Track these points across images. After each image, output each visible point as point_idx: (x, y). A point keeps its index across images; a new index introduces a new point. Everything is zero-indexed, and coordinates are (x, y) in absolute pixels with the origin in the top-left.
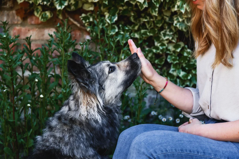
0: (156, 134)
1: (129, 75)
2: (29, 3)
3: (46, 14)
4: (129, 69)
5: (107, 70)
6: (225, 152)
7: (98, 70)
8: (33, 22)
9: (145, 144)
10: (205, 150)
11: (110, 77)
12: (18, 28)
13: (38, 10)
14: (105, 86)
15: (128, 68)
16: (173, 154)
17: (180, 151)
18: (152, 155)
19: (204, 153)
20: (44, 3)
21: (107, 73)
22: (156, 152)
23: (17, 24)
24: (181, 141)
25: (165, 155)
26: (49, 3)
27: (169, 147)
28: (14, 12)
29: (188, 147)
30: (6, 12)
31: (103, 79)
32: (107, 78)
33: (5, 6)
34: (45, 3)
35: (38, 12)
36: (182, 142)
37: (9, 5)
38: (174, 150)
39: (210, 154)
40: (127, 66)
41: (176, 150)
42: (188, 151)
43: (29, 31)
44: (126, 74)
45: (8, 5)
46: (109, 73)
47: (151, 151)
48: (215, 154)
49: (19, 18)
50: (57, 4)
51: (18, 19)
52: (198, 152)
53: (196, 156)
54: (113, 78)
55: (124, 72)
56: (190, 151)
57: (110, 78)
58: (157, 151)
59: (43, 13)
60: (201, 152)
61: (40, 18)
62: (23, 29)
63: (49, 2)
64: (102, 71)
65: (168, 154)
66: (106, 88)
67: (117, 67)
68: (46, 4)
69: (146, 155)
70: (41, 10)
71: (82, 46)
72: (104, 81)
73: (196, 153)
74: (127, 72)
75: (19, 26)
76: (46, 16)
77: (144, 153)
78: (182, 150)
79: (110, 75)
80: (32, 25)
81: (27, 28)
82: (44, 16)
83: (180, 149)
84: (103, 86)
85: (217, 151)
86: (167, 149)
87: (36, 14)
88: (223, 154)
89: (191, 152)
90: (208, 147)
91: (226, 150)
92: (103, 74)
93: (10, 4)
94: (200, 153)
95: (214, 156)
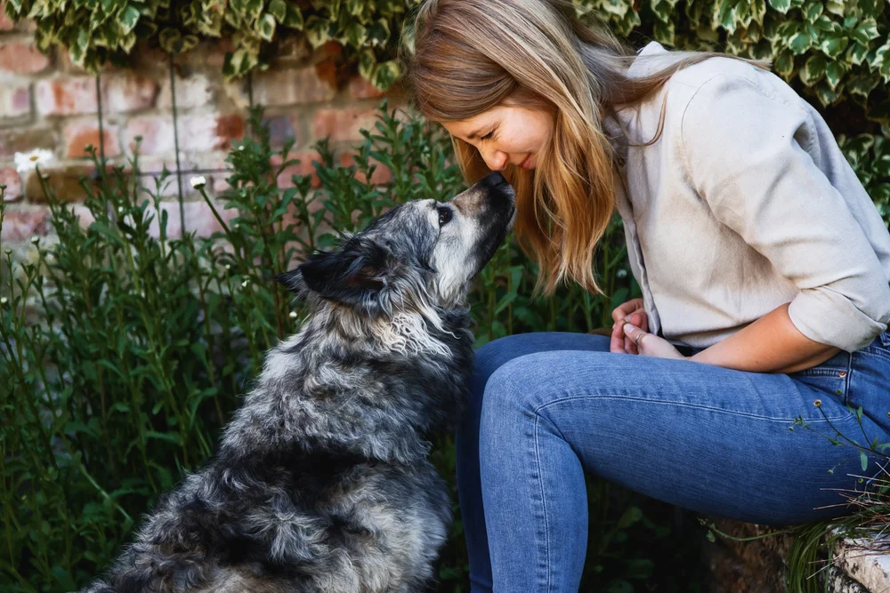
0: (541, 359)
1: (489, 226)
2: (340, 45)
3: (387, 70)
4: (487, 211)
5: (433, 218)
6: (716, 391)
7: (411, 224)
8: (363, 94)
9: (514, 384)
10: (662, 388)
11: (446, 235)
12: (325, 112)
13: (367, 61)
14: (435, 260)
15: (483, 209)
16: (582, 402)
17: (598, 392)
18: (530, 407)
19: (660, 394)
20: (372, 44)
21: (436, 226)
22: (539, 401)
23: (322, 103)
24: (600, 369)
25: (562, 404)
26: (385, 42)
27: (570, 384)
28: (312, 70)
29: (620, 383)
30: (291, 73)
31: (428, 245)
32: (437, 239)
33: (288, 58)
34: (375, 41)
35: (366, 67)
36: (605, 372)
37: (297, 55)
38: (584, 392)
39: (675, 396)
40: (479, 204)
41: (588, 391)
42: (619, 392)
43: (355, 117)
44: (481, 224)
45: (294, 53)
46: (441, 225)
47: (529, 397)
48: (688, 397)
49: (326, 86)
50: (410, 39)
51: (324, 89)
52: (645, 394)
53: (639, 404)
54: (455, 238)
55: (474, 220)
56: (625, 392)
57: (444, 237)
58: (541, 397)
59: (379, 68)
60: (651, 394)
61: (374, 82)
62: (340, 114)
63: (385, 39)
64: (422, 223)
65: (569, 402)
66: (439, 265)
67: (453, 207)
68: (377, 45)
69: (518, 409)
70: (374, 60)
71: (428, 155)
72: (430, 250)
73: (640, 395)
74: (483, 220)
75: (329, 106)
76: (389, 74)
77: (512, 405)
78: (603, 391)
79: (444, 229)
80: (361, 100)
81: (350, 109)
82: (383, 73)
83: (597, 388)
84: (431, 261)
85: (693, 389)
86: (568, 390)
87: (362, 71)
88: (710, 394)
89: (626, 394)
90: (672, 381)
91: (718, 385)
92: (425, 231)
93: (300, 50)
94: (648, 396)
95: (685, 401)
